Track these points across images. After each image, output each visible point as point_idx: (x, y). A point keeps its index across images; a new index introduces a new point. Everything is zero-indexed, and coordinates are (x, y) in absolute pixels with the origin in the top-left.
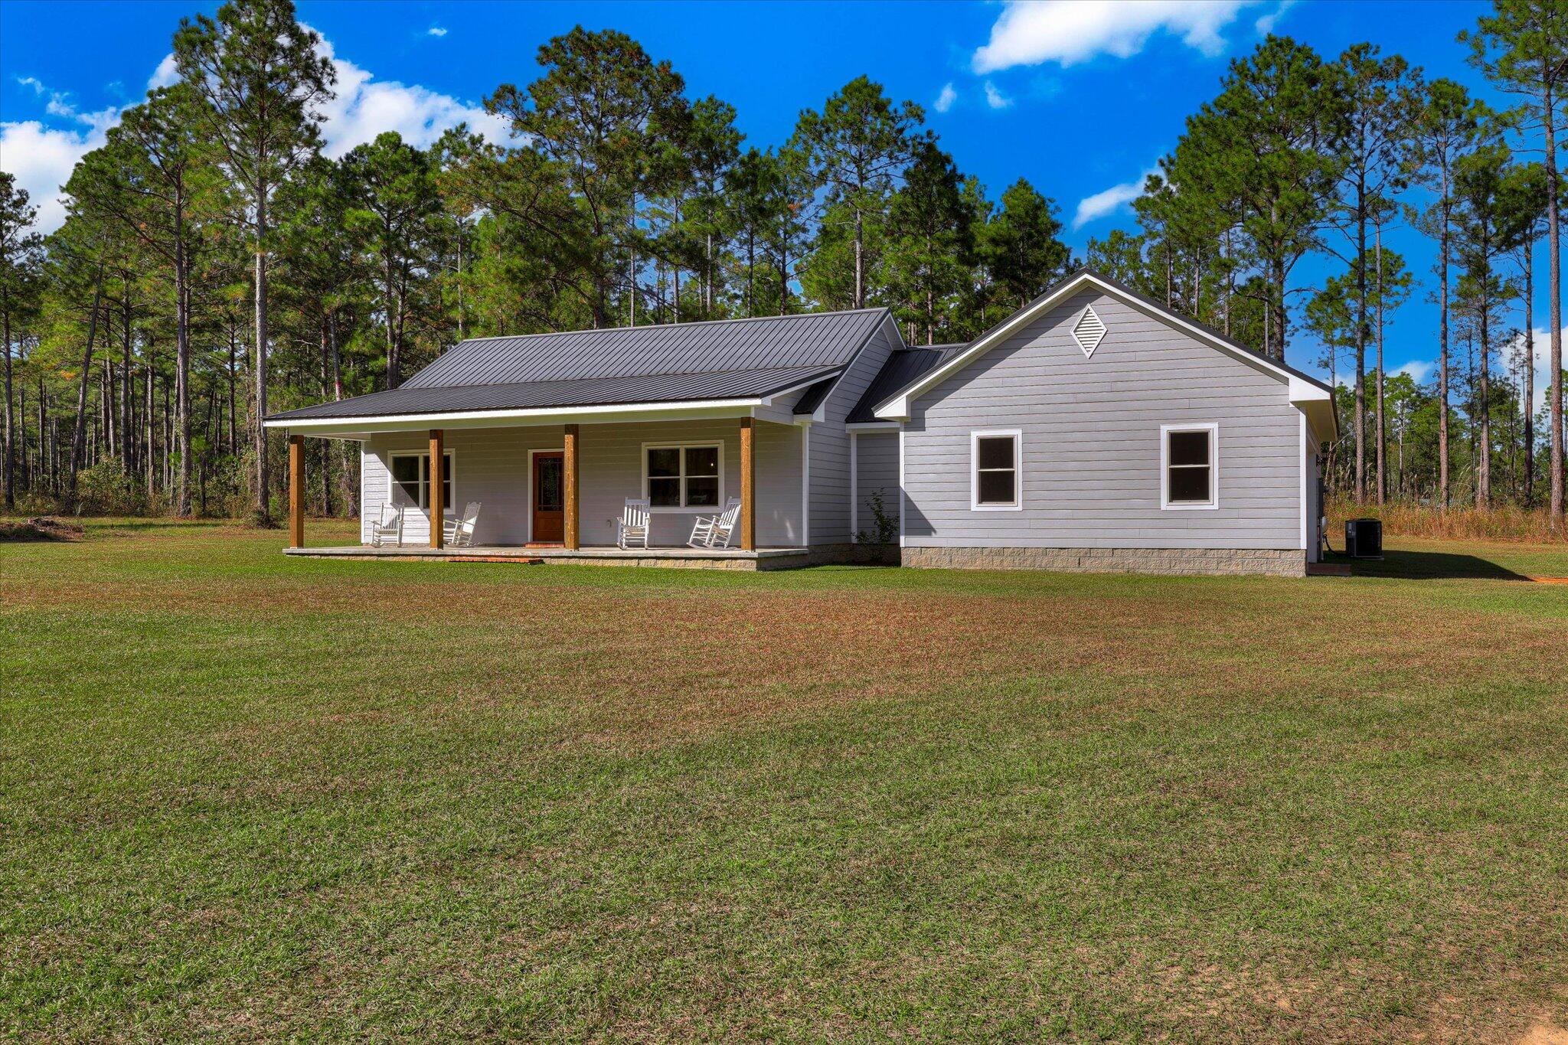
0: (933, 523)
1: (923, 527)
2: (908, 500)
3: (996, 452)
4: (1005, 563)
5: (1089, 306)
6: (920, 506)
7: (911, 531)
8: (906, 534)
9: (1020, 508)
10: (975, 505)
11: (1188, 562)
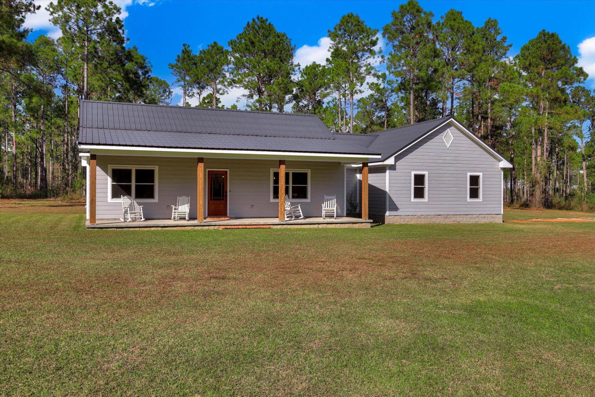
0: (398, 206)
1: (395, 208)
2: (390, 197)
3: (419, 179)
4: (422, 221)
5: (448, 129)
6: (394, 199)
7: (391, 210)
8: (389, 210)
9: (427, 201)
10: (413, 199)
11: (474, 219)
